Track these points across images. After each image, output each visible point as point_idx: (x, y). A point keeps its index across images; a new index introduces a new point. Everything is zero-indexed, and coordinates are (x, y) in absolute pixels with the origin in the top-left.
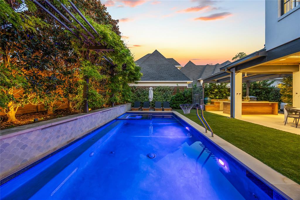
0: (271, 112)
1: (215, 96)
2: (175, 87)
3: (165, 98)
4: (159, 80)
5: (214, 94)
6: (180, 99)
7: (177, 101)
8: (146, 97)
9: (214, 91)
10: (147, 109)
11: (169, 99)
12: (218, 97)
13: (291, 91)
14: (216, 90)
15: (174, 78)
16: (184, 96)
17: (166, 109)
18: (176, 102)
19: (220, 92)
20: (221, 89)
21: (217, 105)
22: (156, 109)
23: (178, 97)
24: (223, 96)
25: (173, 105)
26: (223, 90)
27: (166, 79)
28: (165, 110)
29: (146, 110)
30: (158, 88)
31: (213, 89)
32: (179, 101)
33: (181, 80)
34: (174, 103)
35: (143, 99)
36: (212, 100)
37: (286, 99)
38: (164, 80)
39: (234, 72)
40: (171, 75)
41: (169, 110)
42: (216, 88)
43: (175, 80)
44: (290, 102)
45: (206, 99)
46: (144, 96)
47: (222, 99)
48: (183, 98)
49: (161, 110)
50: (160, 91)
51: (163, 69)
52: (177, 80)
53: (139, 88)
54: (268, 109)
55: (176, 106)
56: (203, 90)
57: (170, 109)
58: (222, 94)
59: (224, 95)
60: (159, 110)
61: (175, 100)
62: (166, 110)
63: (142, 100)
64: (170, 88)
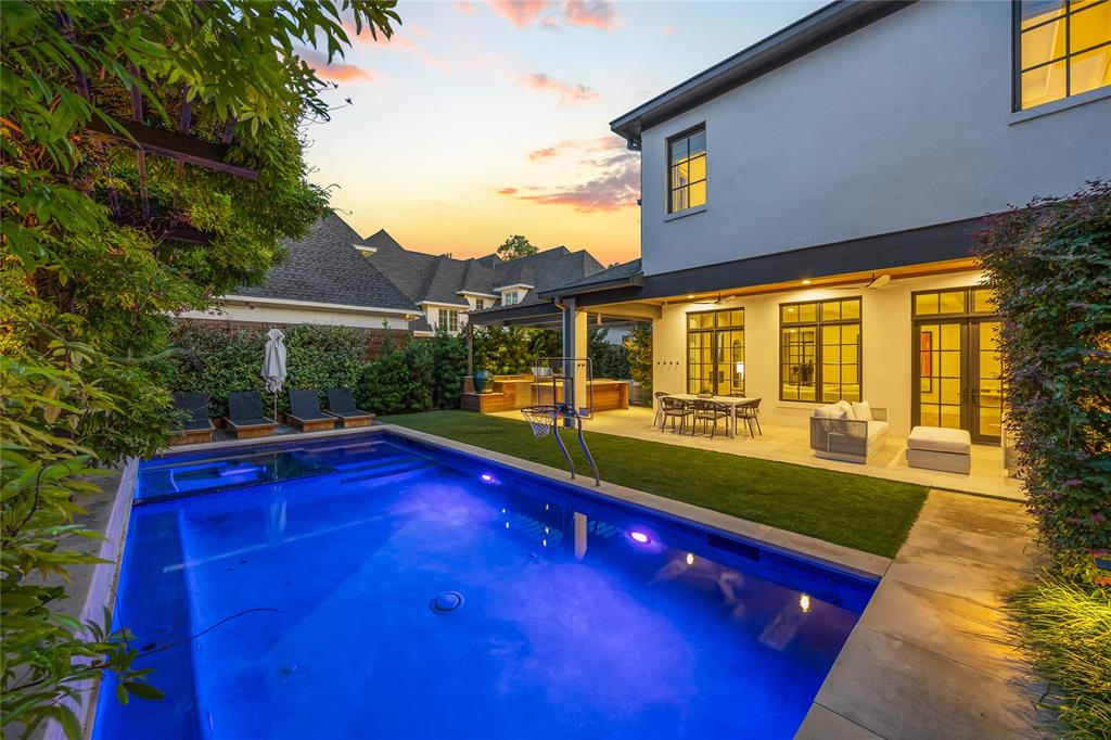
0: (617, 403)
1: (501, 366)
2: (374, 332)
3: (331, 373)
4: (294, 298)
5: (495, 359)
6: (397, 377)
7: (385, 384)
8: (238, 373)
9: (496, 350)
10: (260, 429)
11: (350, 379)
12: (506, 369)
13: (649, 356)
14: (503, 349)
15: (357, 295)
16: (410, 368)
17: (350, 421)
18: (383, 389)
19: (512, 353)
20: (514, 347)
21: (509, 392)
22: (310, 424)
23: (390, 370)
24: (518, 365)
25: (372, 399)
26: (519, 348)
27: (323, 294)
28: (347, 424)
29: (255, 433)
30: (300, 332)
31: (495, 344)
32: (391, 384)
33: (385, 307)
34: (376, 394)
35: (221, 382)
36: (498, 379)
37: (639, 374)
38: (317, 300)
39: (572, 308)
40: (345, 280)
41: (365, 423)
42: (502, 341)
43: (363, 304)
44: (647, 381)
45: (479, 376)
46: (227, 366)
47: (515, 373)
48: (405, 374)
49: (332, 426)
50: (310, 343)
51: (304, 251)
52: (370, 305)
53: (196, 330)
54: (613, 397)
55: (384, 403)
56: (469, 347)
57: (368, 419)
58: (517, 361)
59: (522, 361)
60: (322, 426)
61: (380, 382)
62: (353, 423)
63: (217, 386)
64: (353, 336)
